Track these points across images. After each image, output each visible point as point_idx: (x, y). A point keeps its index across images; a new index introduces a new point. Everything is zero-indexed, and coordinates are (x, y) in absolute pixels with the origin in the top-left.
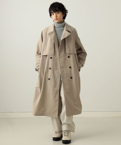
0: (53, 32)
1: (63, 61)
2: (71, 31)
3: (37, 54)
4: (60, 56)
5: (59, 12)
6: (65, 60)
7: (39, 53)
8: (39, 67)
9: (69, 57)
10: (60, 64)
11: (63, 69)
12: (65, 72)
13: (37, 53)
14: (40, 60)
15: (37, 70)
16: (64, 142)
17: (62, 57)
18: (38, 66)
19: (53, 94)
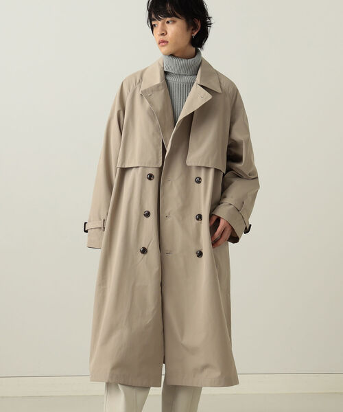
0: (158, 86)
2: (220, 91)
5: (174, 19)
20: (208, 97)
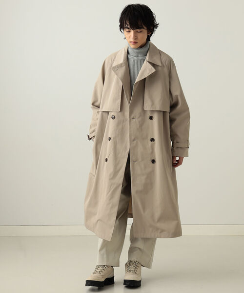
0: (121, 64)
1: (138, 126)
3: (92, 106)
4: (132, 116)
6: (142, 124)
7: (97, 104)
8: (95, 134)
9: (151, 118)
10: (130, 131)
11: (137, 143)
12: (140, 149)
13: (93, 104)
14: (98, 119)
15: (90, 139)
16: (128, 284)
17: (137, 117)
18: (94, 131)
19: (109, 191)
20: (153, 70)
